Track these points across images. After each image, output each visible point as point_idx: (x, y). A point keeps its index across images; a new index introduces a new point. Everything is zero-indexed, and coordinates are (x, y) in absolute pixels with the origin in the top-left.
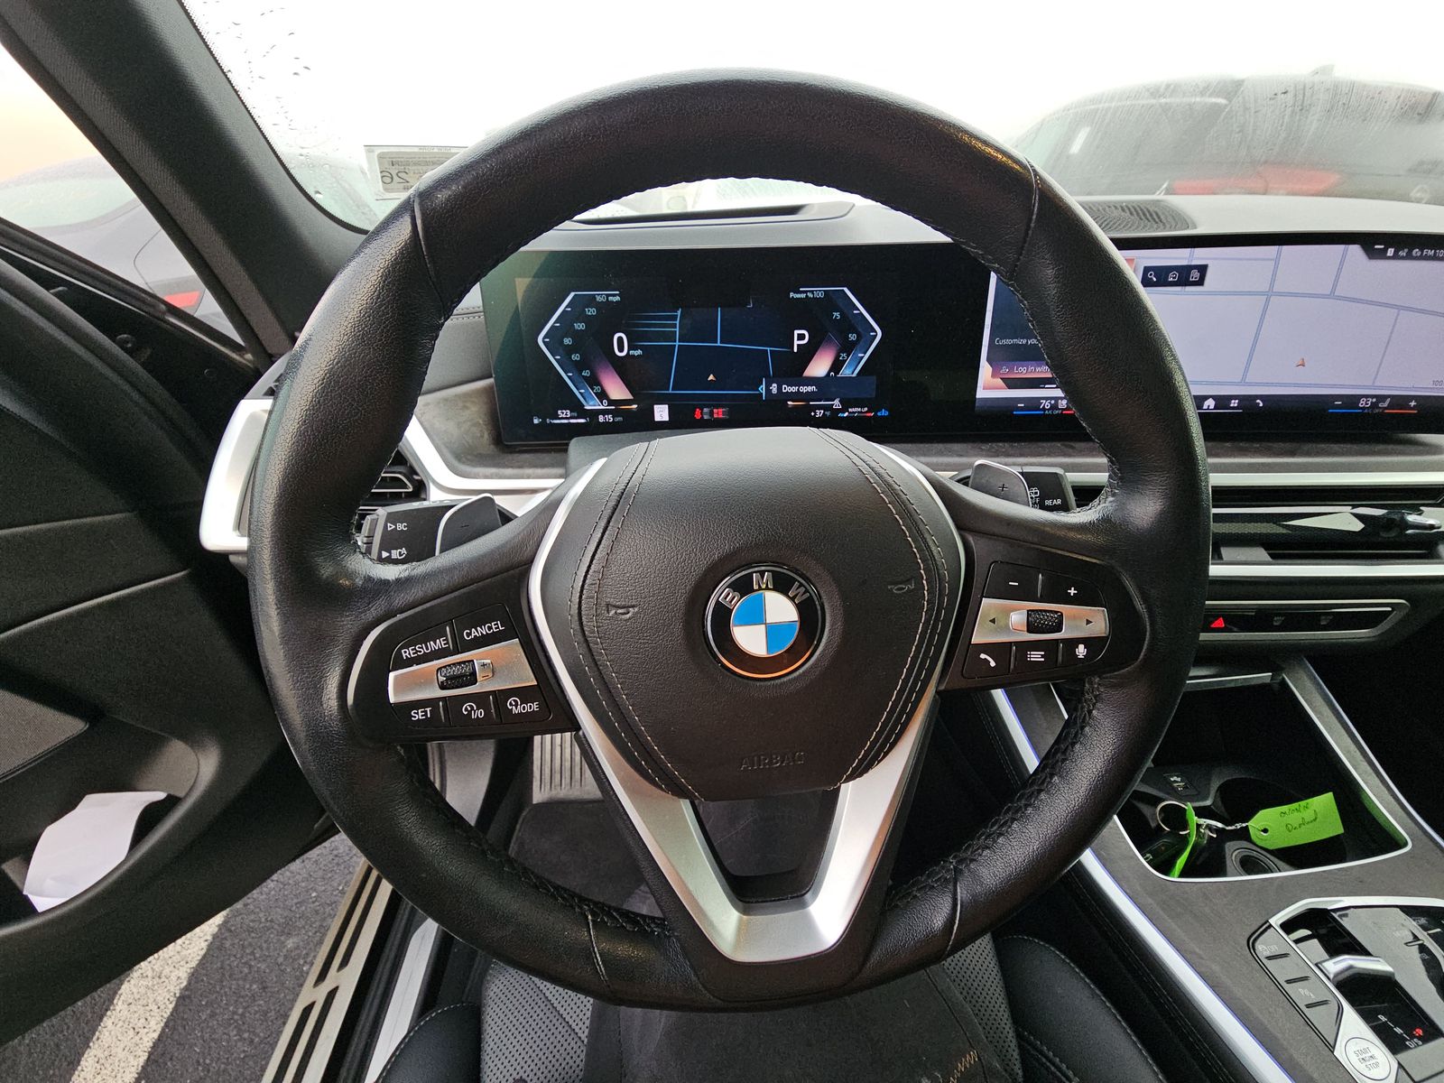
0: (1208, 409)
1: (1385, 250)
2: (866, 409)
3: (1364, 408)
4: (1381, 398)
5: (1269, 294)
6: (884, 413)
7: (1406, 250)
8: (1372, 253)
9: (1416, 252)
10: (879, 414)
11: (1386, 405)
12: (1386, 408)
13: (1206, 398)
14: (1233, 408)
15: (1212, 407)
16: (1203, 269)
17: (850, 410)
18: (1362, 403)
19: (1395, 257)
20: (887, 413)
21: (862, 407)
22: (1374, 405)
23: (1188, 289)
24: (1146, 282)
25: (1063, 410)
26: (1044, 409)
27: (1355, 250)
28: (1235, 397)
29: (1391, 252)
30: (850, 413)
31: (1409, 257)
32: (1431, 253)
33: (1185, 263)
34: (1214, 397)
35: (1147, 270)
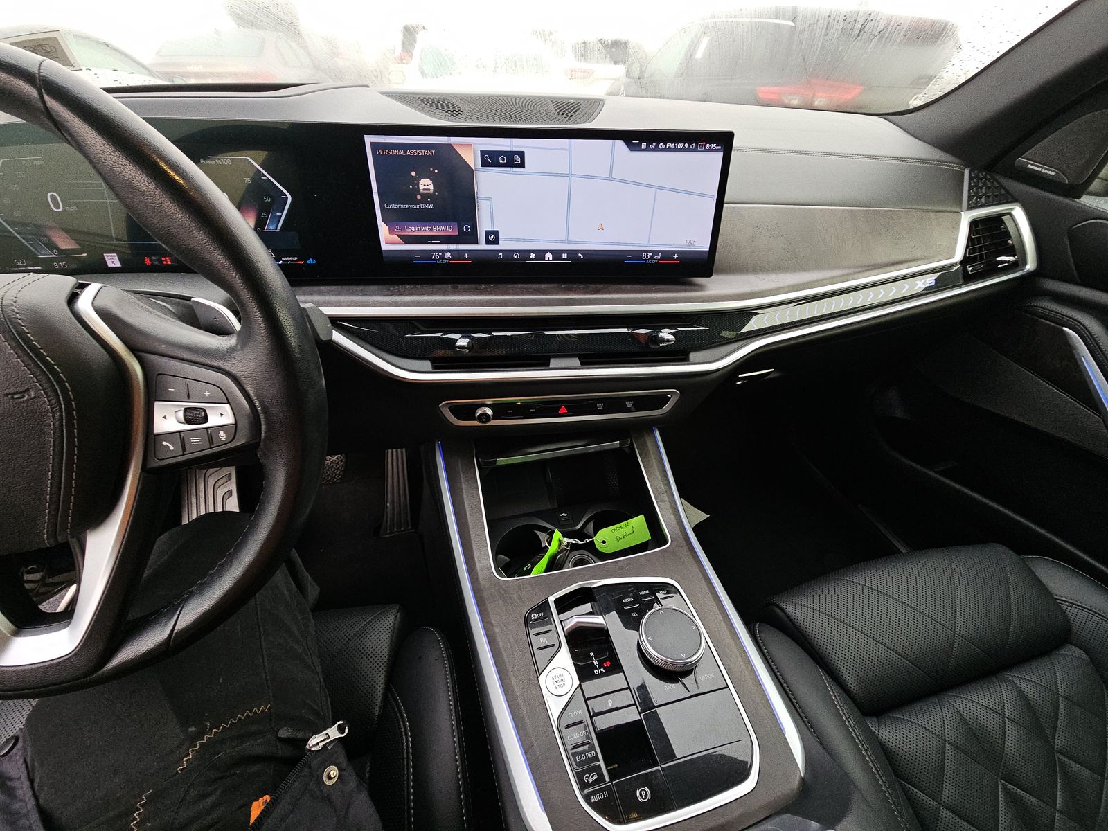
0: (549, 260)
1: (640, 144)
2: (296, 258)
3: (646, 260)
4: (655, 253)
5: (570, 175)
6: (311, 261)
7: (654, 144)
8: (633, 147)
9: (661, 145)
10: (308, 262)
11: (659, 257)
12: (659, 260)
13: (546, 252)
14: (564, 260)
15: (551, 259)
16: (521, 154)
17: (283, 259)
18: (644, 256)
19: (648, 149)
20: (314, 262)
21: (293, 257)
22: (652, 258)
23: (515, 169)
24: (485, 164)
25: (450, 260)
26: (435, 259)
27: (620, 143)
28: (565, 251)
29: (644, 145)
30: (283, 261)
31: (657, 149)
32: (672, 146)
33: (508, 149)
34: (552, 252)
35: (483, 153)
